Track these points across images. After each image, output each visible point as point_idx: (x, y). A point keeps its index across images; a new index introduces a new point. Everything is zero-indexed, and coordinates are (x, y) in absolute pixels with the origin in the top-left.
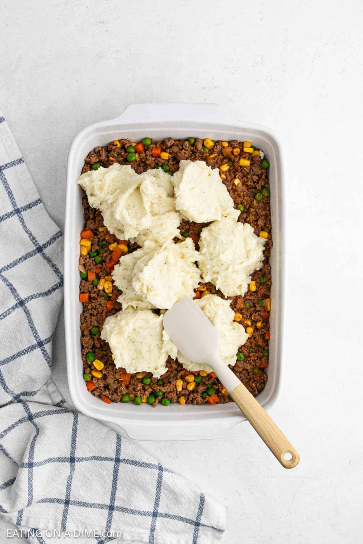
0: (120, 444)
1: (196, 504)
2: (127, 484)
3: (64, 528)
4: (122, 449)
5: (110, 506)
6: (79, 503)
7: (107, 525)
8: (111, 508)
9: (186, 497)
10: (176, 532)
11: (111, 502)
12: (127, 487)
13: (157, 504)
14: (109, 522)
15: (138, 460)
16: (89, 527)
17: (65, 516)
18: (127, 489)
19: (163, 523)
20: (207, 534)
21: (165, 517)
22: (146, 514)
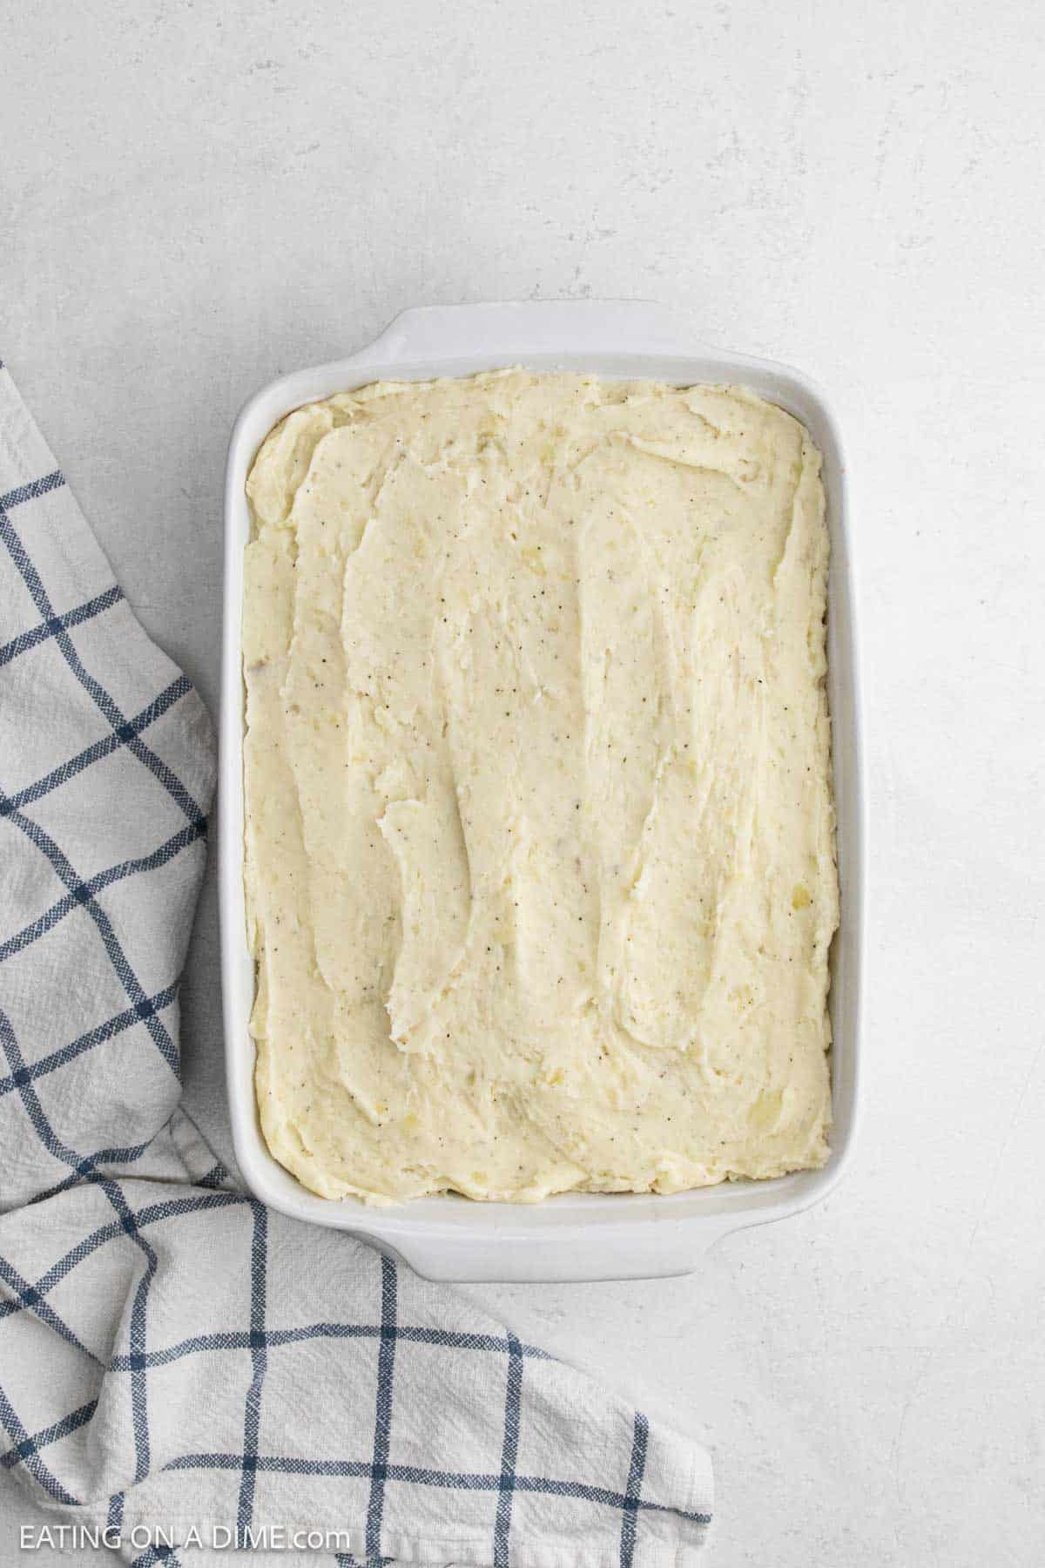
0: (394, 1287)
1: (623, 1447)
2: (421, 1400)
4: (399, 1299)
5: (373, 1467)
6: (283, 1462)
7: (370, 1522)
8: (379, 1472)
9: (593, 1428)
10: (571, 1532)
11: (378, 1454)
12: (422, 1407)
13: (510, 1451)
14: (375, 1513)
15: (447, 1329)
17: (245, 1503)
18: (422, 1413)
19: (532, 1506)
20: (661, 1531)
21: (537, 1488)
22: (482, 1483)
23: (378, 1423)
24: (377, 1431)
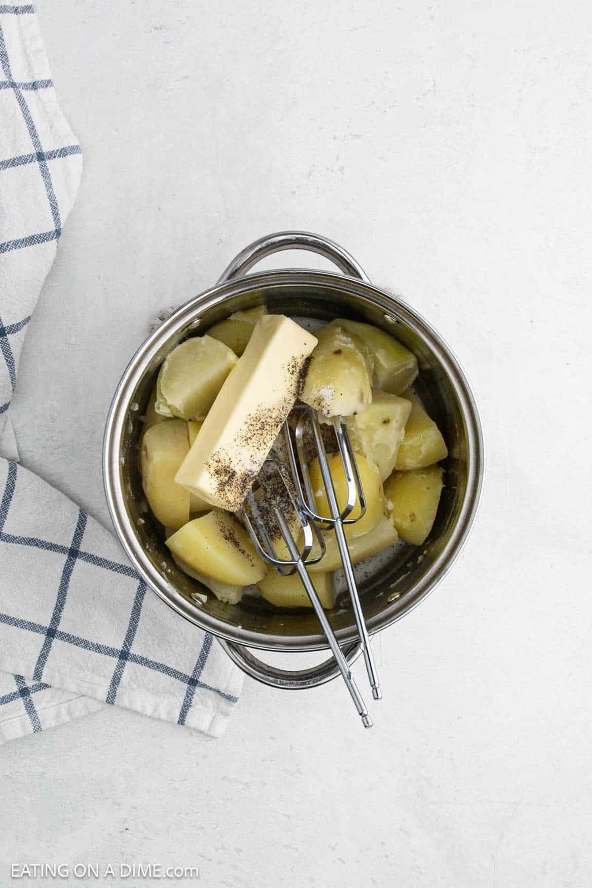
0: (84, 526)
1: (196, 649)
4: (85, 535)
5: (48, 630)
7: (39, 661)
8: (51, 633)
10: (155, 692)
11: (53, 623)
13: (129, 638)
14: (43, 658)
19: (135, 672)
20: (206, 703)
21: (141, 663)
22: (109, 652)
23: (57, 605)
24: (55, 609)
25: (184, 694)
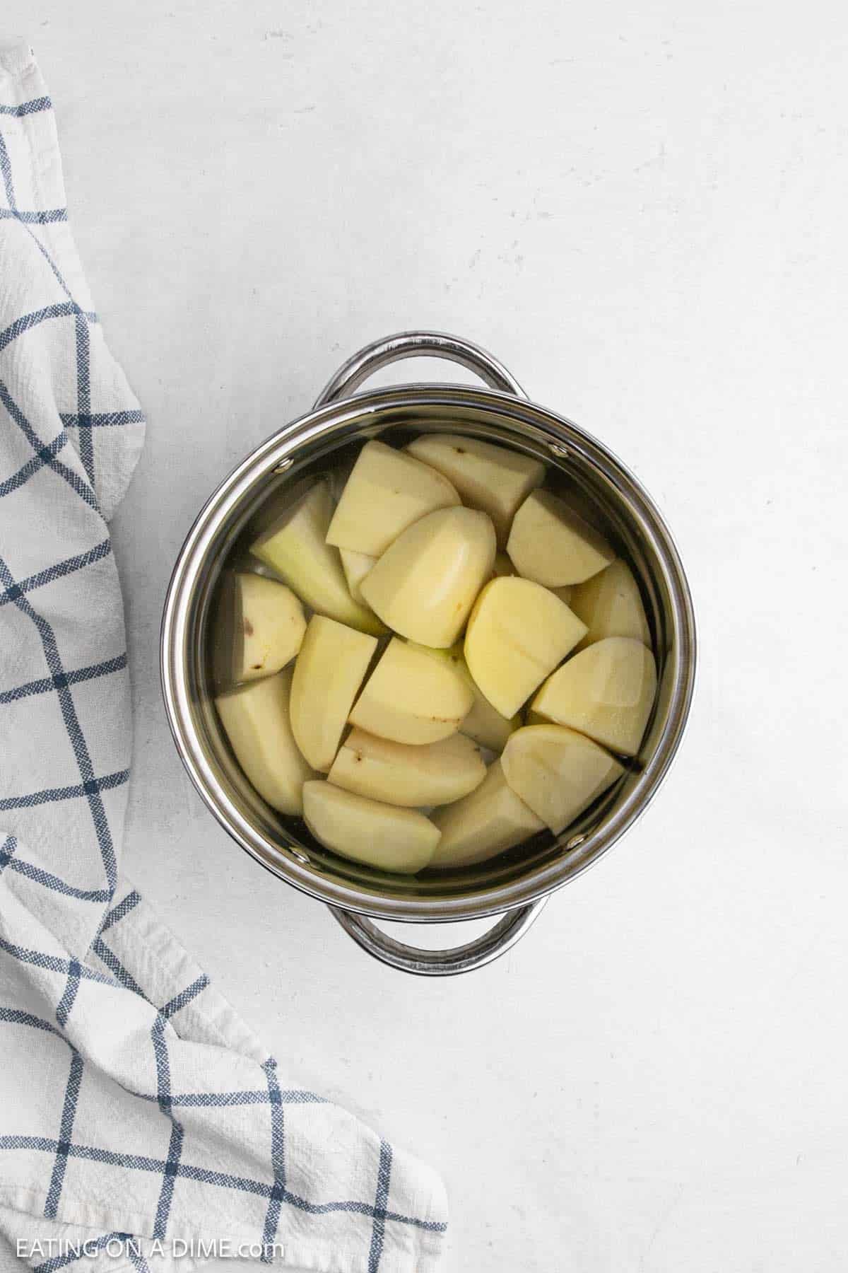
1: (371, 1169)
3: (52, 1211)
5: (167, 1165)
6: (92, 1151)
7: (159, 1211)
8: (171, 1169)
10: (329, 1237)
11: (172, 1154)
14: (164, 1206)
16: (114, 1214)
17: (56, 1183)
19: (297, 1219)
22: (257, 1188)
24: (173, 1135)
25: (371, 1231)
